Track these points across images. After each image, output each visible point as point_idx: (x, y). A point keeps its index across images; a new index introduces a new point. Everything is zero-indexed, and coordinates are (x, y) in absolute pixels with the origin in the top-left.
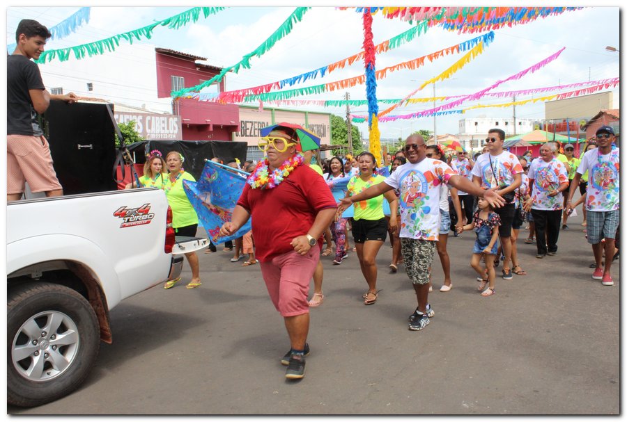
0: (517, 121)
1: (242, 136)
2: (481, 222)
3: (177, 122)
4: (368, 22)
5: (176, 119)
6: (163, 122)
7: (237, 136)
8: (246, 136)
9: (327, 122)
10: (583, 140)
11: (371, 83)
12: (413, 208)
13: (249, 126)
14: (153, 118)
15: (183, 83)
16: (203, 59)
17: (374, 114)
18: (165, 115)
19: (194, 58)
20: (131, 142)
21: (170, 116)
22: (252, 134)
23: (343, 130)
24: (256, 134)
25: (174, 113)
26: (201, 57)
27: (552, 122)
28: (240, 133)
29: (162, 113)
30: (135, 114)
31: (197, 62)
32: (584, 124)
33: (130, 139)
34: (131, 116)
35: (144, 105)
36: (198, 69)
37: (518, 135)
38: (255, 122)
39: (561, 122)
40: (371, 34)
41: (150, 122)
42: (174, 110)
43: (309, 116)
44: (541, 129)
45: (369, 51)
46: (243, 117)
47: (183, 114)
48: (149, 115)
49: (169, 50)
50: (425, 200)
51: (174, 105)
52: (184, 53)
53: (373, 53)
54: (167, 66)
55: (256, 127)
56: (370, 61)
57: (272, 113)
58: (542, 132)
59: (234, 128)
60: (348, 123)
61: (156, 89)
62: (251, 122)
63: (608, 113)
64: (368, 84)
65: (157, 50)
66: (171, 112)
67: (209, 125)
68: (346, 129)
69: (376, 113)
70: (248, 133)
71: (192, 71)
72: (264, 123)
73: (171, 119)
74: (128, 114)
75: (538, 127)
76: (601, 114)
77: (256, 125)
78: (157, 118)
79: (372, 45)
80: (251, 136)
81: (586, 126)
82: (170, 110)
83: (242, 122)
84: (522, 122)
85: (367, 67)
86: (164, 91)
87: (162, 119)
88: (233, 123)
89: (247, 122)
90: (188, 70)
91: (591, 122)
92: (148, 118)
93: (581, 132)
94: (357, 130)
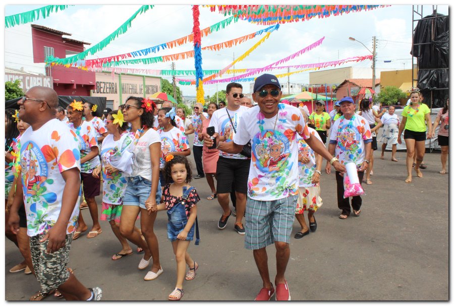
0: (290, 85)
1: (98, 93)
2: (174, 200)
3: (49, 82)
4: (196, 14)
5: (49, 79)
6: (39, 81)
7: (94, 92)
8: (101, 93)
9: (158, 84)
10: (335, 99)
11: (198, 57)
12: (33, 196)
13: (102, 85)
14: (31, 78)
15: (53, 52)
16: (68, 34)
17: (200, 79)
18: (40, 76)
19: (61, 34)
20: (17, 96)
21: (44, 77)
22: (105, 91)
23: (169, 89)
24: (108, 91)
25: (47, 75)
26: (67, 33)
27: (314, 86)
28: (96, 90)
29: (37, 74)
30: (17, 74)
31: (64, 36)
32: (335, 88)
33: (17, 94)
34: (14, 76)
35: (22, 68)
36: (64, 42)
37: (292, 95)
38: (107, 83)
39: (320, 86)
40: (198, 22)
41: (29, 81)
42: (47, 72)
43: (146, 79)
44: (306, 91)
45: (197, 34)
46: (98, 79)
47: (54, 76)
48: (28, 75)
49: (43, 27)
50: (47, 185)
51: (47, 69)
52: (54, 29)
53: (199, 36)
54: (41, 38)
55: (108, 86)
56: (198, 42)
57: (119, 77)
58: (308, 93)
59: (91, 87)
60: (174, 84)
61: (33, 56)
62: (104, 83)
63: (350, 81)
64: (196, 57)
65: (33, 26)
66: (45, 74)
67: (73, 84)
68: (171, 89)
69: (201, 78)
70: (102, 91)
71: (60, 43)
72: (113, 83)
73: (45, 79)
74: (12, 74)
75: (305, 90)
76: (346, 82)
77: (108, 85)
78: (34, 78)
79: (199, 30)
80: (104, 93)
81: (336, 90)
82: (44, 72)
83: (97, 82)
84: (293, 85)
85: (195, 45)
86: (39, 57)
87: (38, 79)
88: (91, 83)
89: (101, 82)
90: (56, 42)
91: (339, 87)
92: (27, 78)
93: (333, 93)
94: (178, 90)
